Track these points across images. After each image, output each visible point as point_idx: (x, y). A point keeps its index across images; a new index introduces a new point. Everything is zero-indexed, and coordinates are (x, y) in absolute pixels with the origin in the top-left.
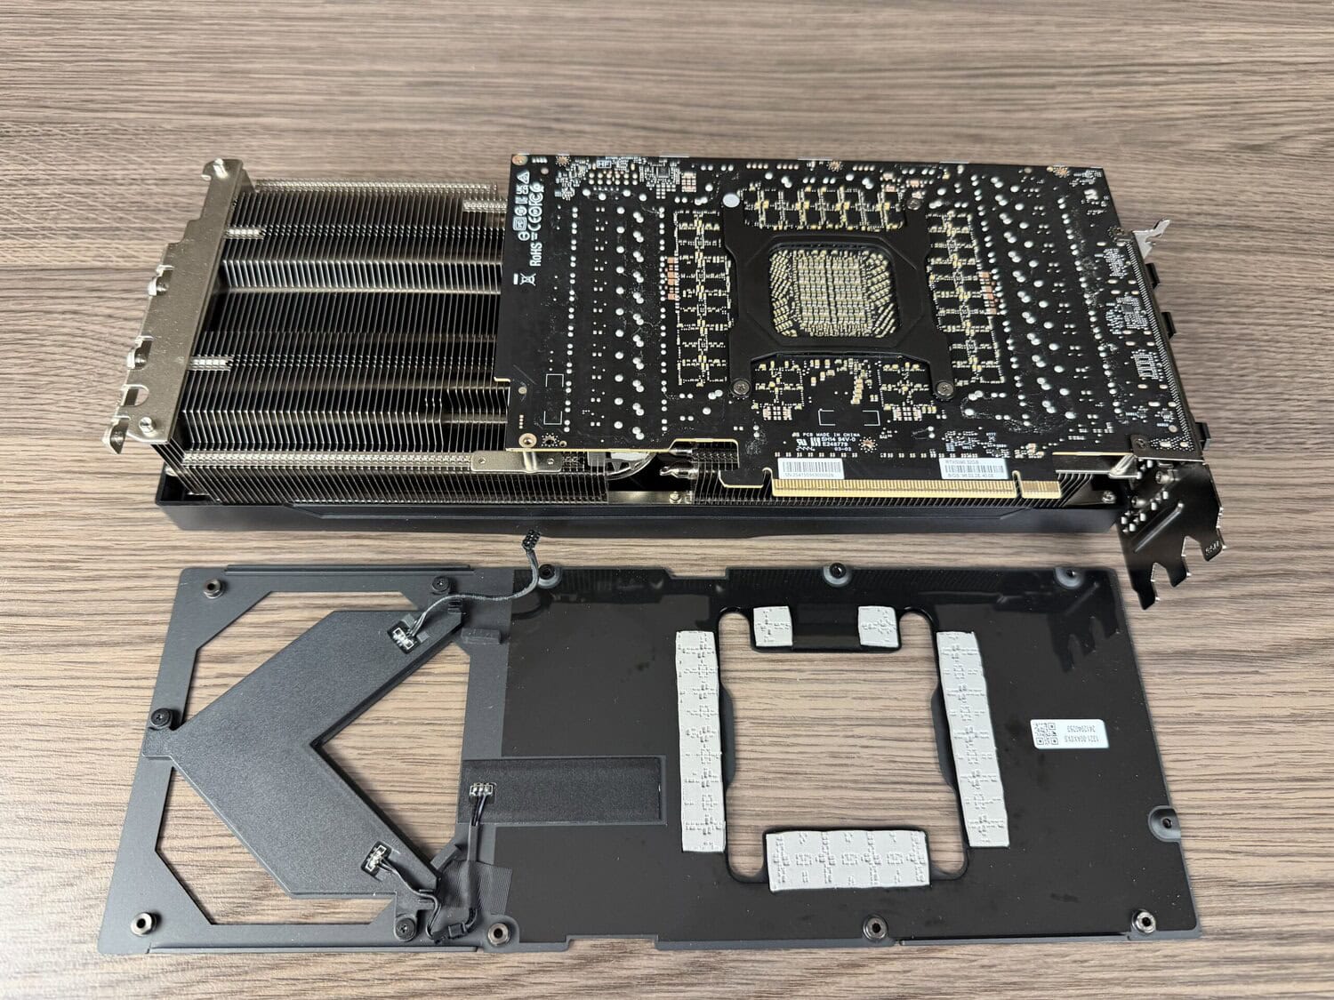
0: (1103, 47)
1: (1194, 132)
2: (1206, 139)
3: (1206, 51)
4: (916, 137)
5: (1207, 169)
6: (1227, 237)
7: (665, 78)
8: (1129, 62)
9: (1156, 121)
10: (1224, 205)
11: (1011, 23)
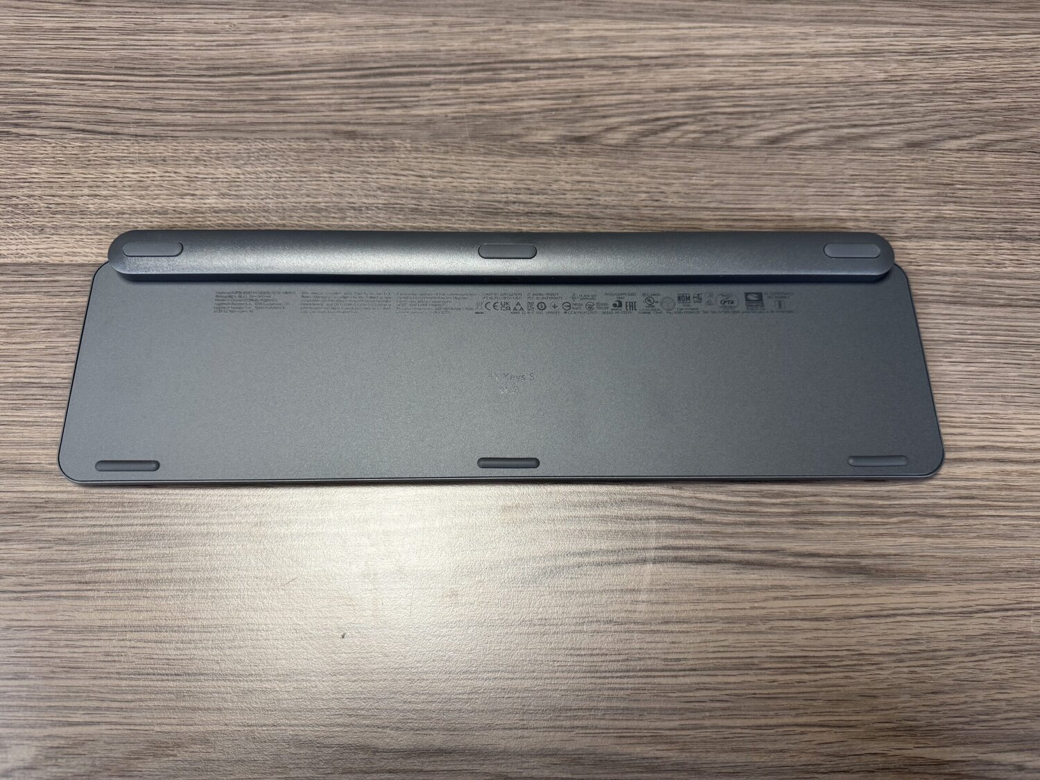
0: (482, 45)
1: (534, 126)
2: (541, 132)
3: (569, 48)
4: (303, 135)
5: (535, 160)
6: (531, 223)
7: (112, 84)
8: (500, 59)
9: (505, 115)
10: (538, 194)
11: (411, 24)
